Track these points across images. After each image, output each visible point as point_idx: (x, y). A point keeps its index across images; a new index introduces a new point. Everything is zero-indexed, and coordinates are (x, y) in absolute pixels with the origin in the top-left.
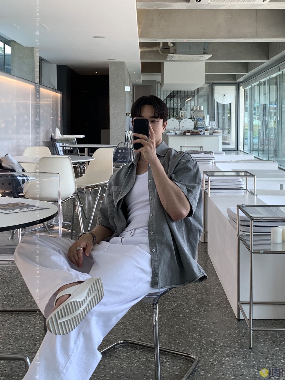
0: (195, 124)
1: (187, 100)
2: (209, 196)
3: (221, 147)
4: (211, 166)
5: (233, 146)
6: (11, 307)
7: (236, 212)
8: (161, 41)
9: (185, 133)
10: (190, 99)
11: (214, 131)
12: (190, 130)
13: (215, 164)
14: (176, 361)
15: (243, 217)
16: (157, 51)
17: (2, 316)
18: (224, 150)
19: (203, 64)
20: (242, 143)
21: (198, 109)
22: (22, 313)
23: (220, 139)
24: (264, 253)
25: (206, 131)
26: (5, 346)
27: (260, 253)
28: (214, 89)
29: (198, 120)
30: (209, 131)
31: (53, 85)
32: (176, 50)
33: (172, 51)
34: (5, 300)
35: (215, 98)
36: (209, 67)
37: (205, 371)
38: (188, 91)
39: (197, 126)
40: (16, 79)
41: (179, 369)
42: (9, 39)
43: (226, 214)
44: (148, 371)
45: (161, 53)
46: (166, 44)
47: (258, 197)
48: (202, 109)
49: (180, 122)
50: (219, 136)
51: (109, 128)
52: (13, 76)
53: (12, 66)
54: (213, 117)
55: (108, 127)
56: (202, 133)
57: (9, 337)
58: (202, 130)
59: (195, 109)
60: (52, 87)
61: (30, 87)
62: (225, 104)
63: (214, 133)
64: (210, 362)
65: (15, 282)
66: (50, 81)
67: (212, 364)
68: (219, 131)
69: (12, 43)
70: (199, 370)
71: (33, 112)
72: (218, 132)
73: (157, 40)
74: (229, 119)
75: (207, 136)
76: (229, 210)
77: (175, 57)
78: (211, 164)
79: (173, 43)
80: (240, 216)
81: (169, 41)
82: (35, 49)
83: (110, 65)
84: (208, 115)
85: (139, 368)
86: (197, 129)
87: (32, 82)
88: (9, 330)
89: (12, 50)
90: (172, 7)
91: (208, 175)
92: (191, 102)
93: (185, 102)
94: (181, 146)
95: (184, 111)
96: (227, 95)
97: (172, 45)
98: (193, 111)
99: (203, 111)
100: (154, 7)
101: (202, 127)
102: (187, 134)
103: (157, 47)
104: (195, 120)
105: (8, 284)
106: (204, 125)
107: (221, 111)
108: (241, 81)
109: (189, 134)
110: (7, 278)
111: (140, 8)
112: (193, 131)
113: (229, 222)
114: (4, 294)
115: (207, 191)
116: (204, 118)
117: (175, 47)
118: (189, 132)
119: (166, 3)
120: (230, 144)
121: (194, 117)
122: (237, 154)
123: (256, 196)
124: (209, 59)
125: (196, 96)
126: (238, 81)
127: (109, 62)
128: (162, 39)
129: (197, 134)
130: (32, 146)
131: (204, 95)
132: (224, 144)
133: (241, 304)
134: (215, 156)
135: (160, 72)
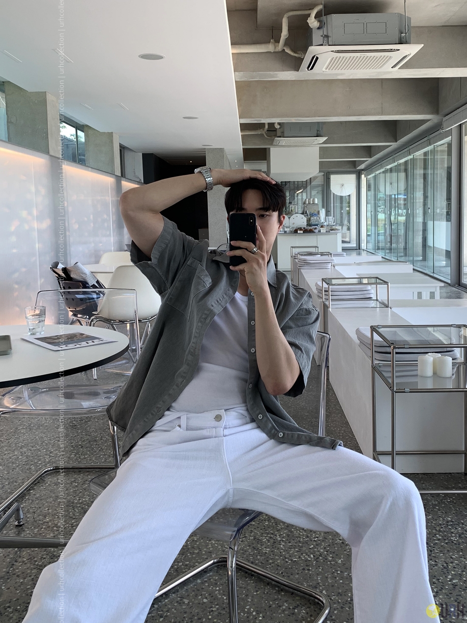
0: (309, 220)
1: (297, 192)
2: (330, 309)
3: (340, 246)
4: (330, 270)
5: (353, 244)
6: (79, 462)
7: (369, 335)
8: (266, 121)
9: (296, 231)
10: (301, 191)
11: (331, 228)
12: (302, 227)
13: (334, 266)
14: (293, 540)
15: (379, 341)
16: (262, 135)
17: (67, 475)
18: (344, 249)
19: (317, 150)
20: (364, 241)
21: (312, 202)
22: (93, 471)
23: (339, 238)
24: (410, 392)
25: (321, 228)
26: (67, 522)
27: (405, 392)
28: (330, 179)
29: (312, 215)
30: (325, 228)
31: (138, 178)
32: (283, 132)
33: (279, 134)
34: (72, 452)
35: (332, 188)
36: (323, 152)
37: (334, 555)
38: (298, 182)
39: (310, 223)
40: (91, 171)
41: (297, 551)
42: (82, 124)
43: (354, 337)
44: (257, 556)
45: (266, 136)
46: (271, 125)
47: (393, 309)
48: (316, 202)
49: (289, 218)
50: (338, 234)
51: (208, 227)
52: (87, 168)
53: (86, 155)
54: (329, 211)
55: (206, 226)
56: (316, 231)
57: (73, 507)
58: (317, 227)
59: (307, 203)
60: (138, 180)
61: (109, 180)
62: (342, 196)
63: (331, 230)
64: (340, 540)
65: (87, 427)
66: (135, 173)
67: (342, 543)
68: (337, 227)
69: (85, 129)
70: (326, 553)
71: (114, 210)
72: (336, 229)
73: (261, 121)
74: (349, 213)
75: (323, 234)
76: (358, 332)
77: (283, 141)
78: (330, 267)
79: (279, 124)
80: (375, 341)
81: (276, 120)
82: (114, 135)
83: (206, 152)
84: (323, 210)
85: (245, 551)
86: (310, 226)
87: (111, 173)
88: (74, 497)
89: (86, 136)
90: (278, 77)
91: (328, 284)
92: (302, 195)
93: (296, 195)
94: (292, 247)
95: (294, 205)
96: (345, 186)
97: (279, 127)
98: (305, 205)
99: (317, 204)
100: (256, 78)
101: (317, 223)
102: (299, 232)
103: (261, 130)
104: (307, 215)
105: (78, 430)
106: (318, 222)
107: (338, 204)
108: (362, 168)
109: (302, 232)
110: (77, 421)
111: (238, 80)
112: (306, 228)
113: (360, 347)
114: (72, 443)
115: (327, 303)
116: (318, 212)
117: (282, 129)
118: (300, 229)
119: (270, 72)
120: (350, 243)
121: (306, 211)
122: (359, 254)
123: (391, 308)
124: (324, 143)
125: (309, 188)
126: (357, 169)
127: (205, 149)
128: (267, 119)
129: (311, 231)
130: (114, 251)
131: (318, 186)
132: (343, 242)
133: (378, 454)
134: (334, 258)
135: (266, 160)
